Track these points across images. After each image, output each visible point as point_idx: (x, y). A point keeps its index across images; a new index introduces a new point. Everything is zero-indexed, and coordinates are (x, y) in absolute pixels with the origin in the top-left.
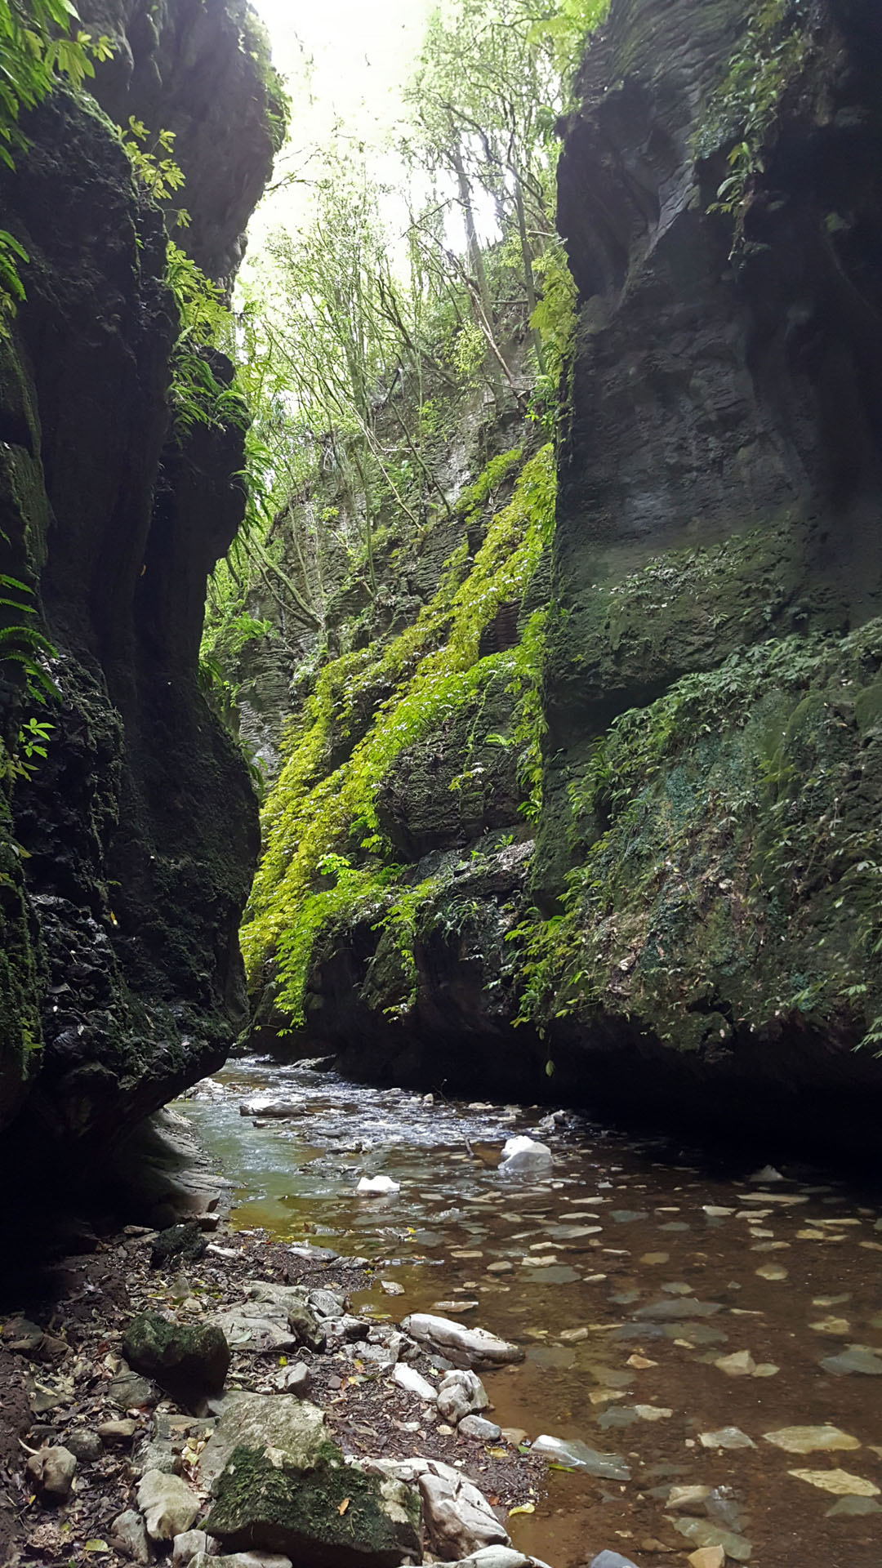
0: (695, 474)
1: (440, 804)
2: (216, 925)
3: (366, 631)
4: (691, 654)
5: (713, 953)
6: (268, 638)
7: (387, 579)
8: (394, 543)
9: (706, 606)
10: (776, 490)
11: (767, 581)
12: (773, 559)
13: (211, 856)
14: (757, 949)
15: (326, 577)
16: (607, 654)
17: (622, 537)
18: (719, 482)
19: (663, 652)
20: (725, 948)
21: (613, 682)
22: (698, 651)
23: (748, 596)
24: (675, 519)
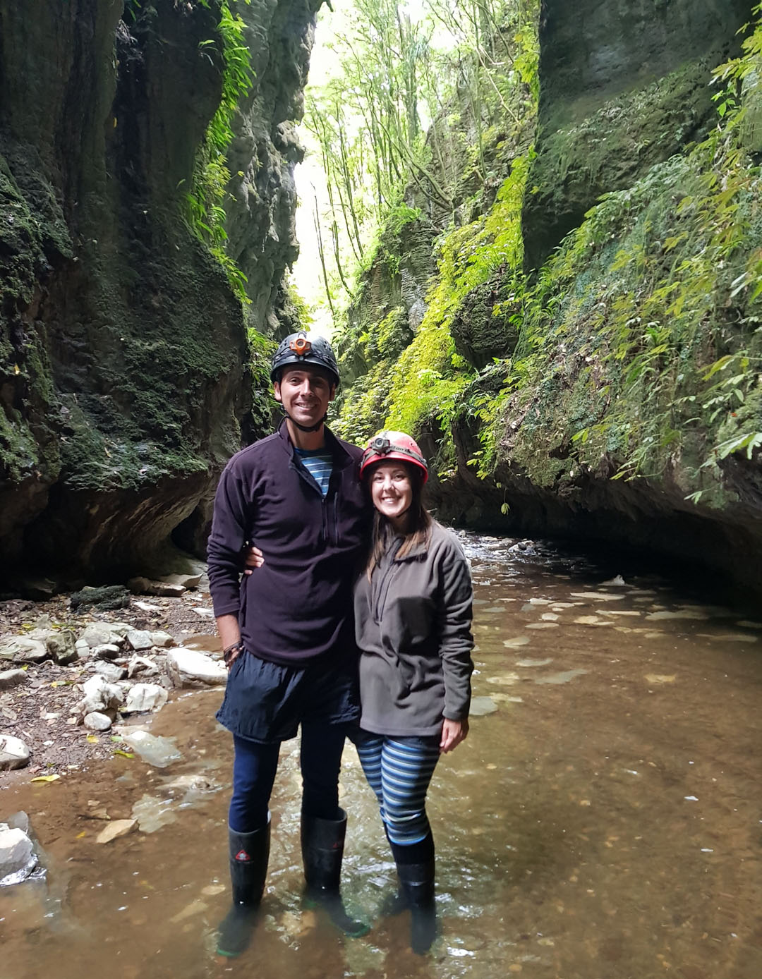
0: (643, 23)
1: (495, 328)
2: (188, 391)
3: (478, 208)
4: (620, 178)
5: (571, 412)
6: (419, 221)
7: (496, 166)
8: (501, 138)
9: (634, 135)
10: (709, 28)
11: (684, 107)
12: (690, 86)
13: (186, 341)
14: (604, 407)
15: (460, 171)
16: (559, 185)
17: (587, 88)
18: (663, 28)
19: (599, 179)
20: (581, 408)
21: (562, 209)
22: (625, 174)
23: (668, 122)
24: (629, 66)
